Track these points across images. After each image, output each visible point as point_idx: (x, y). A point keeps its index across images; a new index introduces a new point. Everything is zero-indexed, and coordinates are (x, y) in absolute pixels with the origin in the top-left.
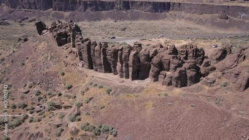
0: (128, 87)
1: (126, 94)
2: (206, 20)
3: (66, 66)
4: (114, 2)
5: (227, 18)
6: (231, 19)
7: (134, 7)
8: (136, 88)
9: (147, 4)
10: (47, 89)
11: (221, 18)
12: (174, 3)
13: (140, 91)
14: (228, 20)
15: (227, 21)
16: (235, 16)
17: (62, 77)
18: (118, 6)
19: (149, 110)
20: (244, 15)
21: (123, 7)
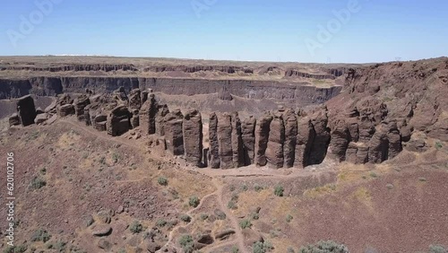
0: (309, 178)
1: (314, 189)
2: (202, 104)
3: (159, 168)
4: (28, 81)
5: (232, 99)
6: (236, 100)
7: (71, 89)
8: (323, 177)
9: (97, 82)
10: (150, 216)
11: (222, 98)
12: (145, 79)
13: (332, 180)
14: (233, 100)
15: (233, 102)
16: (241, 94)
17: (165, 189)
18: (39, 88)
19: (368, 202)
20: (252, 92)
21: (50, 89)
